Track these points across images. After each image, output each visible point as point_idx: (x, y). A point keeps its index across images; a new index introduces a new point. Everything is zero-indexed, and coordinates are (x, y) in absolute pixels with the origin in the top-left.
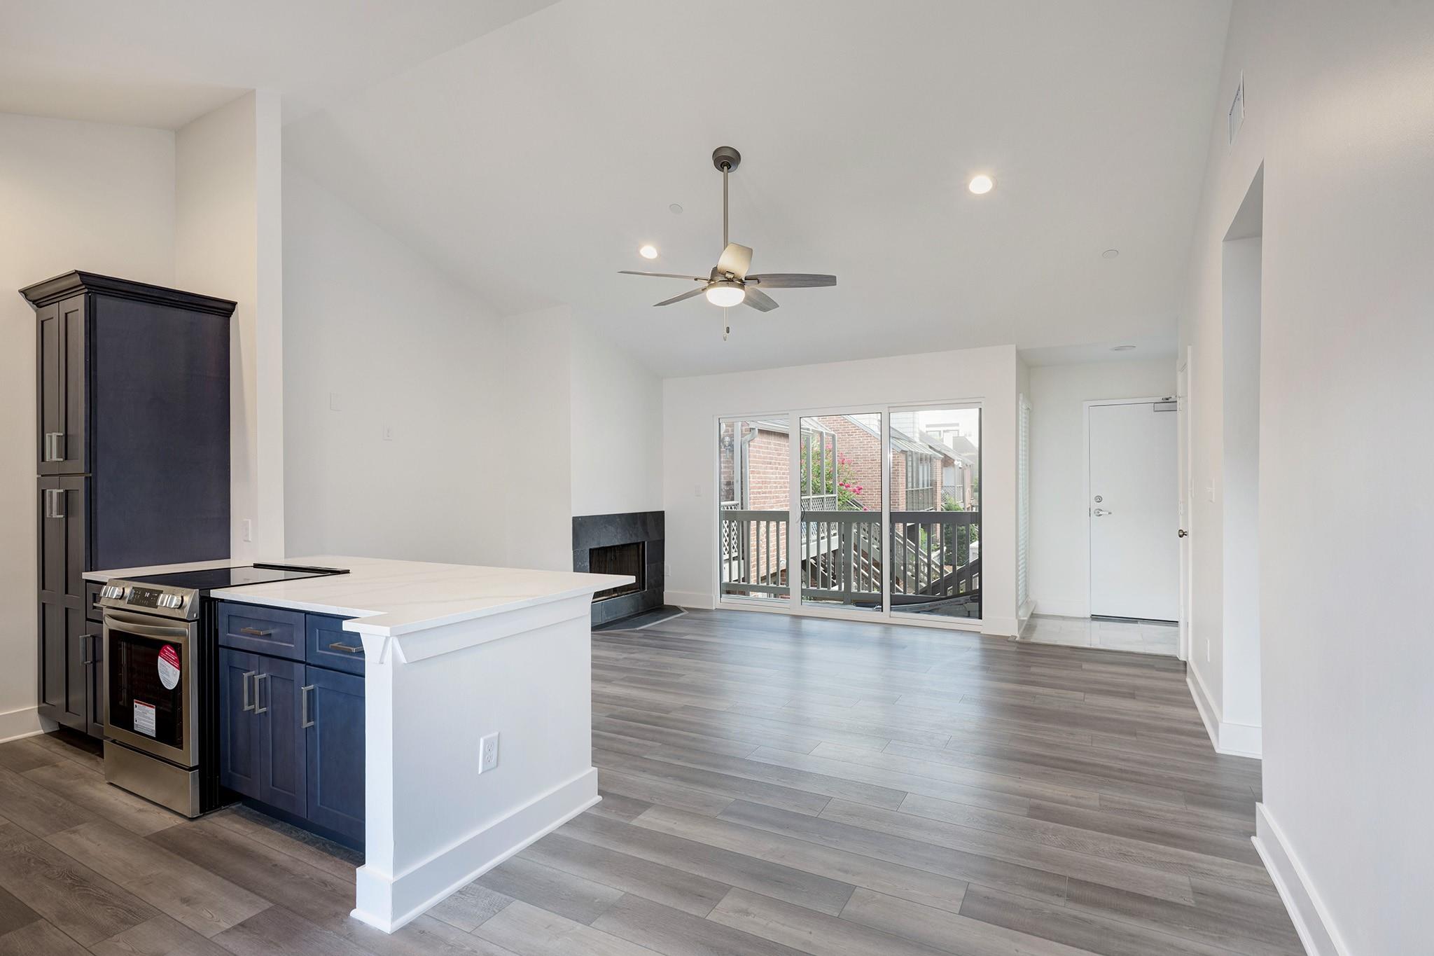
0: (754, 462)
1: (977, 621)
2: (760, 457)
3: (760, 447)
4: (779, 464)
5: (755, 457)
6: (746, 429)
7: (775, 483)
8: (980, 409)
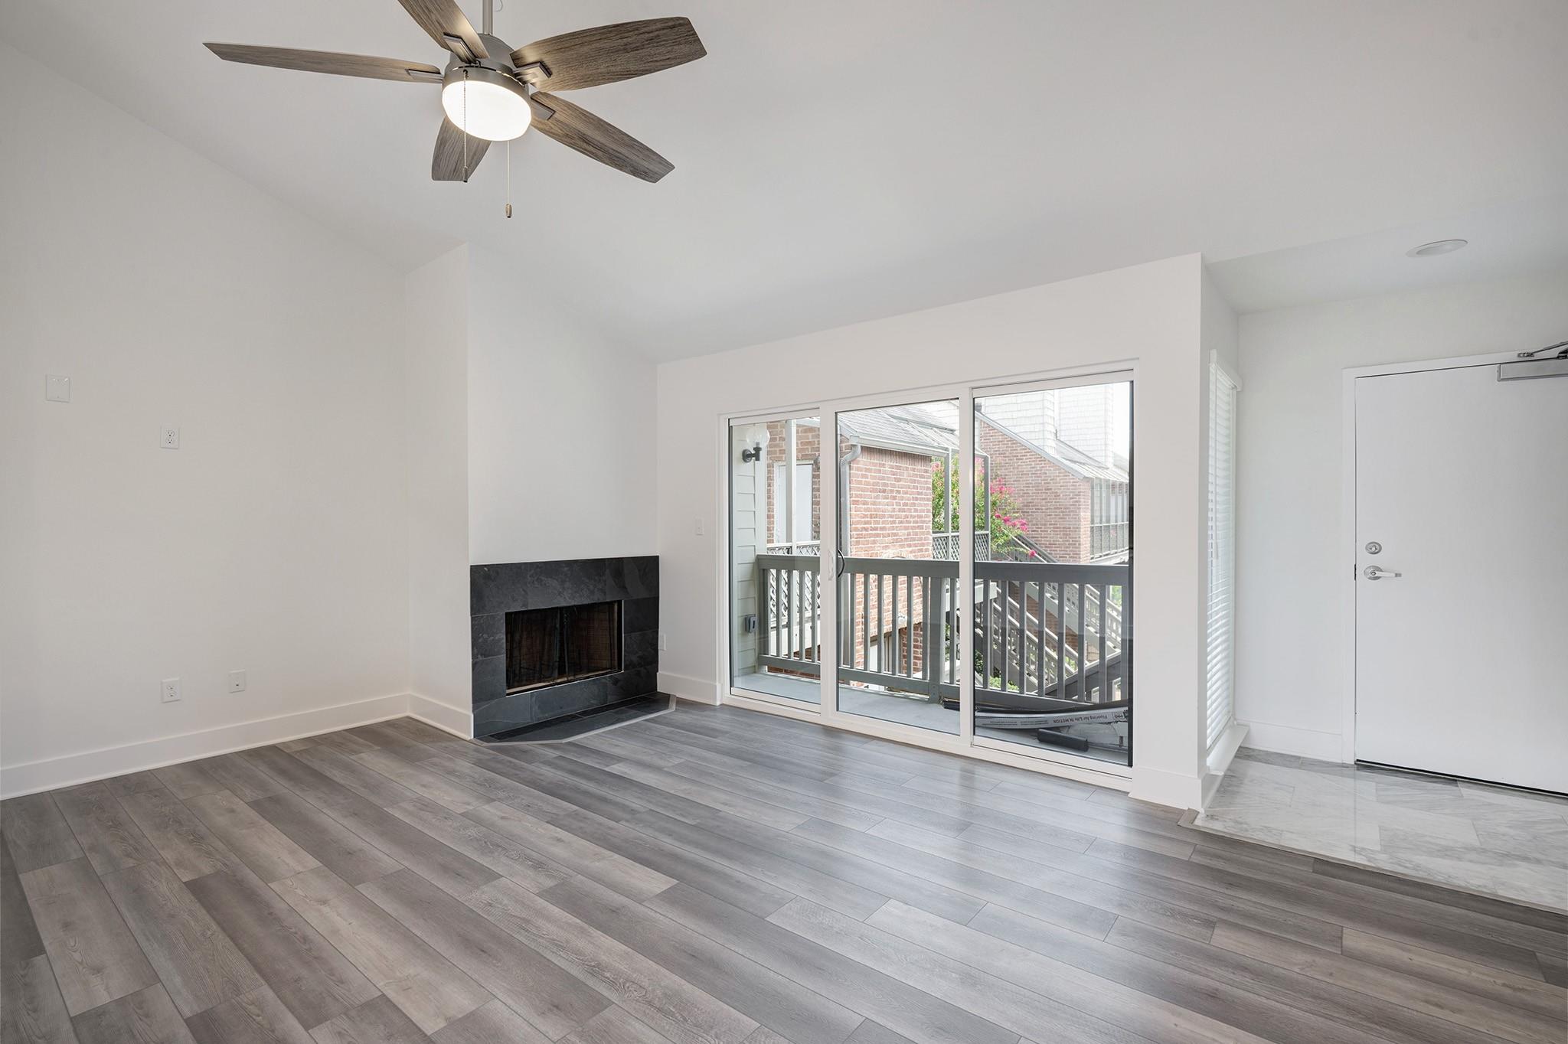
0: (858, 489)
1: (1124, 770)
2: (868, 483)
3: (867, 470)
4: (899, 492)
5: (860, 483)
6: (846, 446)
7: (891, 516)
8: (1132, 382)
